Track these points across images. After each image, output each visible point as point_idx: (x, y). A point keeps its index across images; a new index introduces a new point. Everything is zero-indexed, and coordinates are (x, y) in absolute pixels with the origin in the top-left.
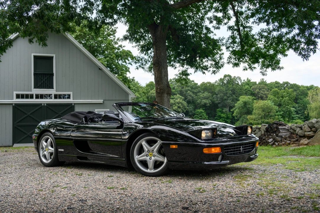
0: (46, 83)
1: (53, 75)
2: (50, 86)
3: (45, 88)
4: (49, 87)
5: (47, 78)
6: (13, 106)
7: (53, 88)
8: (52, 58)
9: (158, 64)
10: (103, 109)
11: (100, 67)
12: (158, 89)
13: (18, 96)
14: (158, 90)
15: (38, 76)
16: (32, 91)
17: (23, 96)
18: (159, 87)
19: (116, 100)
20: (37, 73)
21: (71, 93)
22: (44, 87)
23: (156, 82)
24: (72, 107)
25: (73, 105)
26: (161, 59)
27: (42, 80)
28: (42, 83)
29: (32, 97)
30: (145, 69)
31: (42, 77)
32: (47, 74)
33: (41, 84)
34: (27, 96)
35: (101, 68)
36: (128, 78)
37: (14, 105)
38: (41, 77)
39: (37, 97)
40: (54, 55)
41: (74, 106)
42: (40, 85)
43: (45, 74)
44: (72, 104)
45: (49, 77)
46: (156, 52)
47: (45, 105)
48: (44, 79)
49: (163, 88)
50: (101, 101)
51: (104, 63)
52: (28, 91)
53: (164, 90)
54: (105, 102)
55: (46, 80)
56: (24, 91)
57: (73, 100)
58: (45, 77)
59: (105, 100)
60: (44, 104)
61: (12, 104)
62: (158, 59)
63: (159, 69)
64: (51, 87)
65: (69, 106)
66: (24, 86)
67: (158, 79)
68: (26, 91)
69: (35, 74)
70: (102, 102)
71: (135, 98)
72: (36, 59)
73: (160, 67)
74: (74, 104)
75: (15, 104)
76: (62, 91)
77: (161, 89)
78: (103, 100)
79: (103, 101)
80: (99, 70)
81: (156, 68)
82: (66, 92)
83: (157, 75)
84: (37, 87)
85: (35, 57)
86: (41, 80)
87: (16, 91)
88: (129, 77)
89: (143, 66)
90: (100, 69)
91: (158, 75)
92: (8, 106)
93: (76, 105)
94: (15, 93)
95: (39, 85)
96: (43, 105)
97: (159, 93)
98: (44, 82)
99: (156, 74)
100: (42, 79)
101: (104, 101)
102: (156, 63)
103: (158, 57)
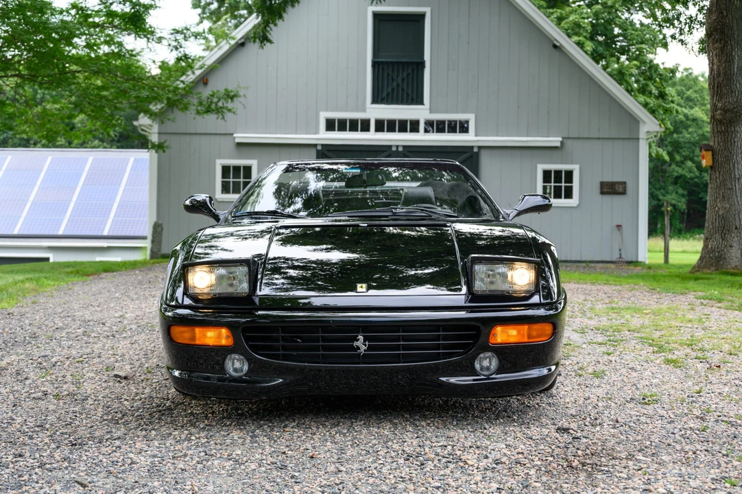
0: (403, 89)
1: (421, 65)
2: (415, 98)
3: (402, 103)
4: (412, 99)
5: (408, 75)
6: (318, 151)
7: (422, 103)
8: (421, 17)
9: (722, 33)
10: (562, 163)
11: (555, 42)
12: (716, 111)
13: (330, 125)
14: (719, 112)
15: (383, 69)
16: (364, 111)
17: (342, 125)
18: (720, 105)
19: (599, 139)
20: (382, 62)
21: (471, 117)
22: (397, 100)
23: (713, 88)
24: (471, 156)
25: (476, 150)
26: (731, 16)
27: (393, 80)
28: (393, 90)
29: (365, 126)
30: (689, 46)
31: (393, 71)
32: (407, 63)
33: (390, 90)
34: (354, 125)
35: (558, 44)
36: (662, 67)
37: (319, 148)
38: (390, 73)
39: (380, 126)
40: (427, 10)
41: (477, 154)
42: (388, 94)
43: (402, 62)
44: (472, 147)
45: (413, 70)
47: (401, 149)
48: (400, 76)
49: (734, 108)
50: (555, 141)
51: (584, 23)
52: (357, 110)
53: (737, 112)
54: (568, 143)
55: (403, 80)
56: (346, 110)
57: (476, 136)
58: (403, 72)
59: (569, 138)
60: (397, 146)
61: (315, 145)
62: (723, 16)
63: (722, 50)
64: (418, 100)
65: (465, 153)
66: (347, 97)
67: (721, 79)
68: (352, 111)
69: (374, 64)
70: (558, 144)
71: (658, 132)
72: (380, 20)
74: (480, 147)
75: (322, 145)
76: (447, 112)
77: (725, 111)
78: (560, 139)
79: (562, 142)
80: (553, 50)
81: (714, 44)
82: (457, 112)
83: (715, 67)
84: (380, 100)
85: (377, 16)
86: (391, 80)
87: (327, 110)
88: (663, 64)
89: (682, 37)
90: (555, 46)
91: (718, 66)
92: (306, 150)
93: (483, 153)
94: (324, 115)
95: (385, 94)
96: (394, 149)
97: (721, 122)
98: (398, 85)
99: (713, 64)
100: (395, 77)
101: (565, 141)
102: (716, 30)
103: (722, 13)
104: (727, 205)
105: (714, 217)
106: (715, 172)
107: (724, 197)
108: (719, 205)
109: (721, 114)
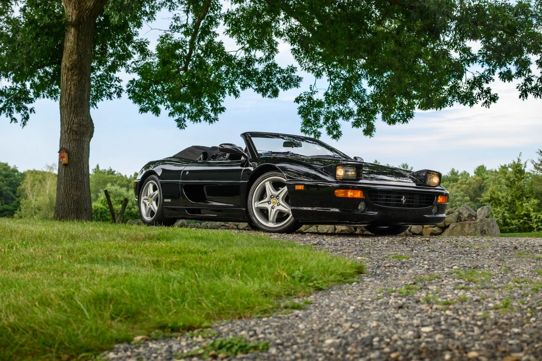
9: (80, 69)
12: (73, 124)
14: (75, 125)
18: (76, 121)
23: (70, 107)
46: (78, 44)
49: (87, 124)
62: (81, 59)
63: (79, 81)
67: (77, 102)
73: (82, 77)
77: (80, 125)
81: (72, 76)
83: (72, 92)
91: (75, 93)
97: (76, 132)
102: (76, 67)
103: (81, 56)
104: (79, 193)
105: (70, 201)
106: (70, 169)
107: (77, 187)
108: (73, 192)
109: (77, 127)
